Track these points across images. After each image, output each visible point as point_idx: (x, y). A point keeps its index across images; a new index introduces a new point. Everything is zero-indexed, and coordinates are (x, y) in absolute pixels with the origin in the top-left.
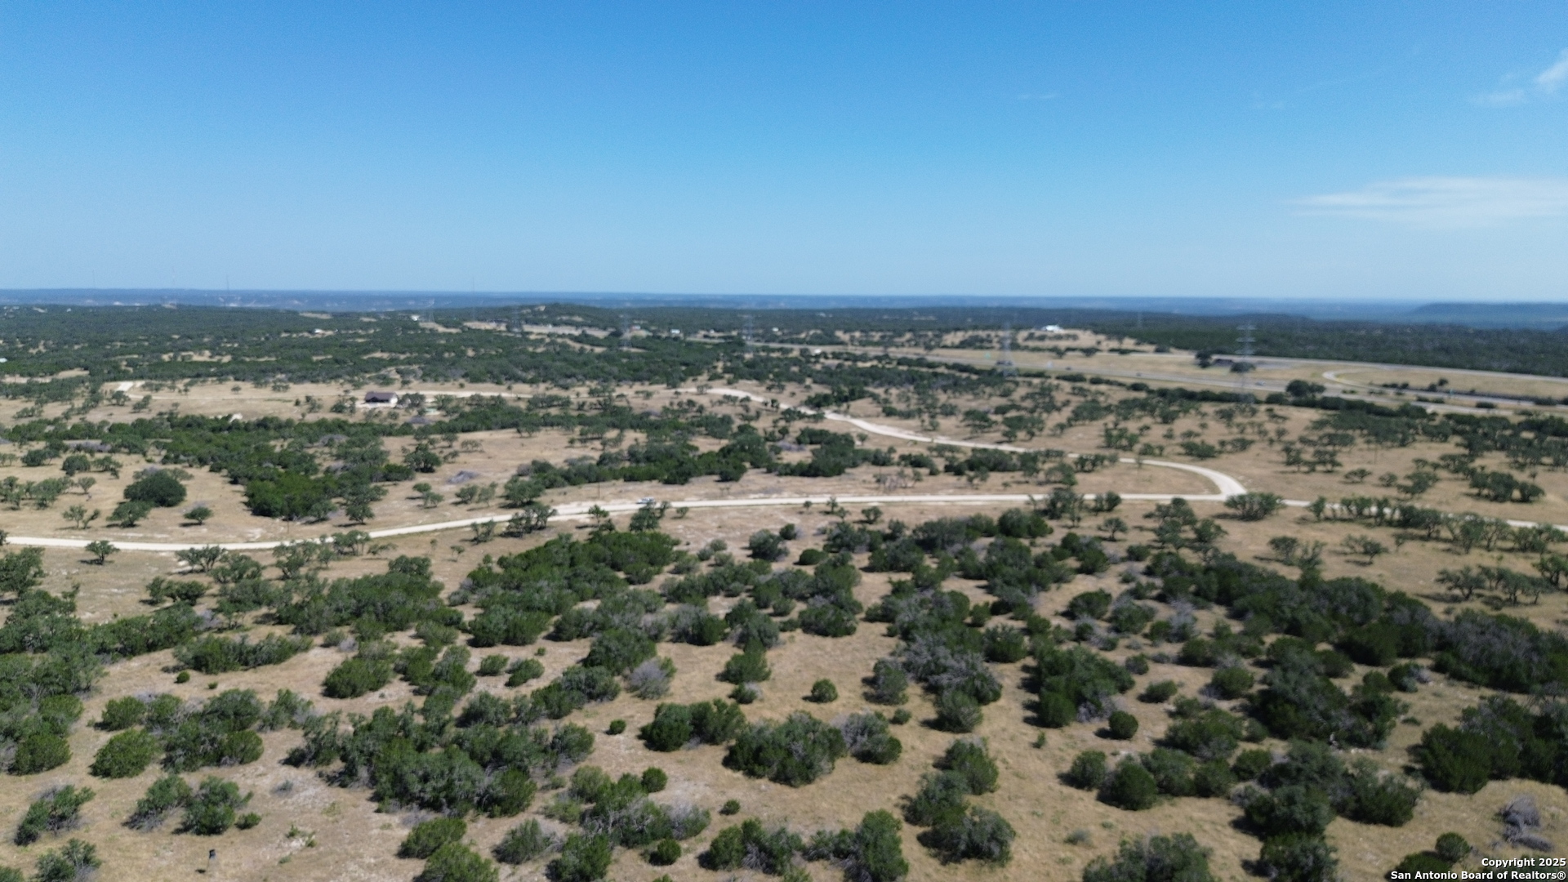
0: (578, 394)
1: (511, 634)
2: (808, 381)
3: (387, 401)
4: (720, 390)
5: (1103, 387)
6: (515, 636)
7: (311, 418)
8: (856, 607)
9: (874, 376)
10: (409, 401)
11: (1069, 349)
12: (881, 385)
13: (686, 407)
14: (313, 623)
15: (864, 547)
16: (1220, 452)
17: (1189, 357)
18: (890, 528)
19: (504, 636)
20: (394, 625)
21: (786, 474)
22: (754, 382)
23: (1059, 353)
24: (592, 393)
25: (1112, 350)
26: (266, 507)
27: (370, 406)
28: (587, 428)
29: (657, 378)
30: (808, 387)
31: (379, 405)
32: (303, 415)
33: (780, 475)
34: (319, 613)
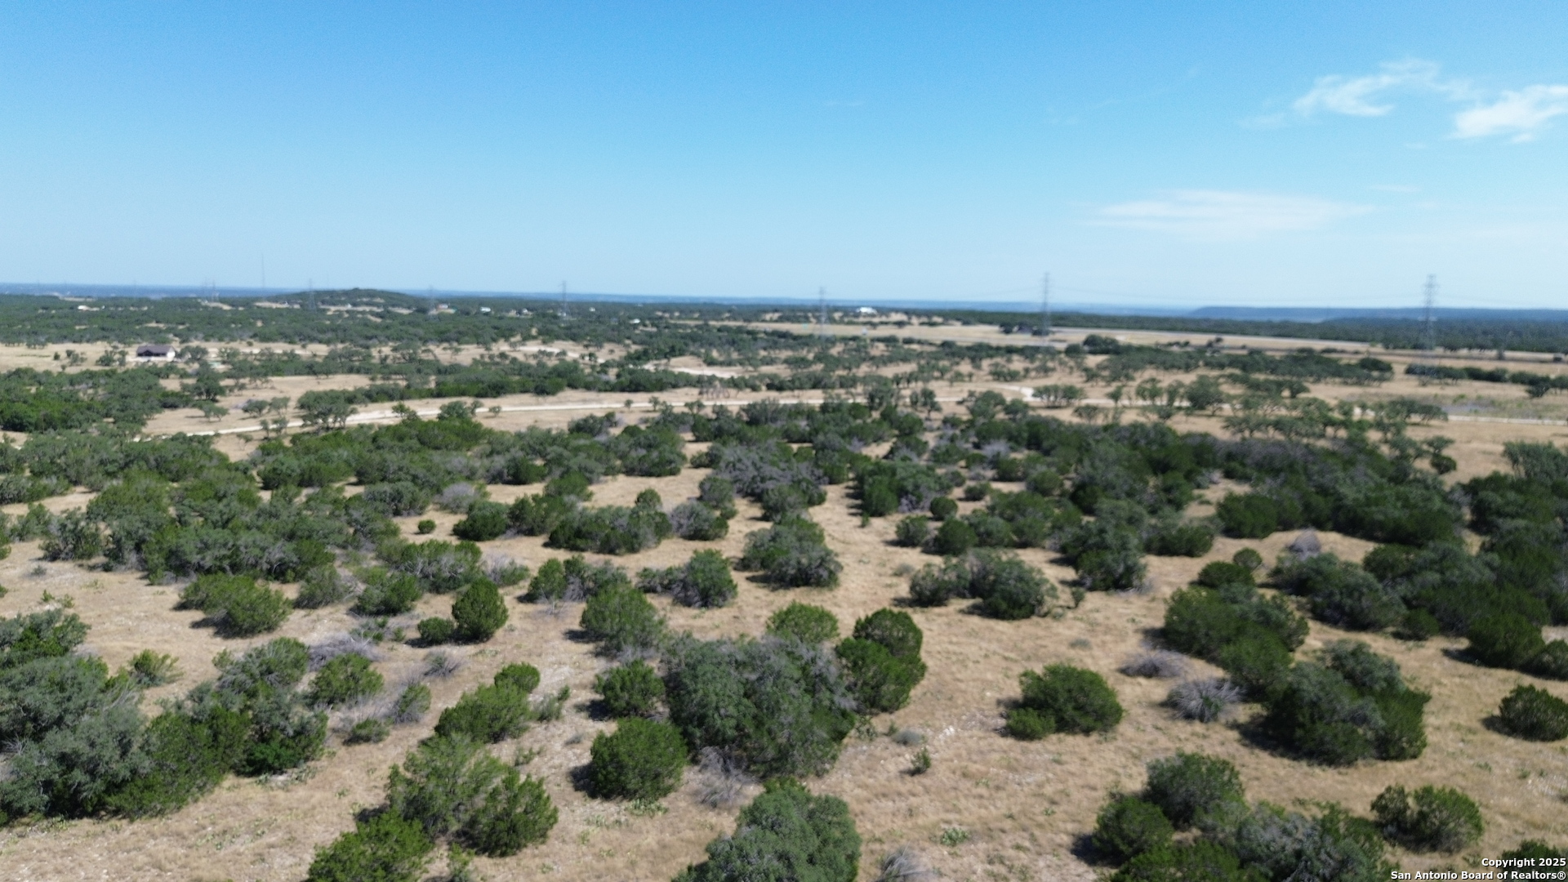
0: (380, 352)
1: (306, 477)
2: (628, 342)
3: (164, 354)
4: (533, 347)
5: (915, 346)
6: (310, 477)
7: (73, 370)
8: (684, 458)
9: (693, 338)
10: (189, 356)
11: (882, 323)
12: (702, 346)
13: (497, 360)
15: (688, 427)
16: (1025, 377)
17: (996, 328)
18: (714, 412)
21: (606, 391)
22: (571, 342)
23: (874, 325)
24: (395, 349)
25: (922, 324)
27: (143, 360)
29: (467, 338)
30: (628, 346)
31: (153, 359)
32: (64, 367)
33: (600, 391)
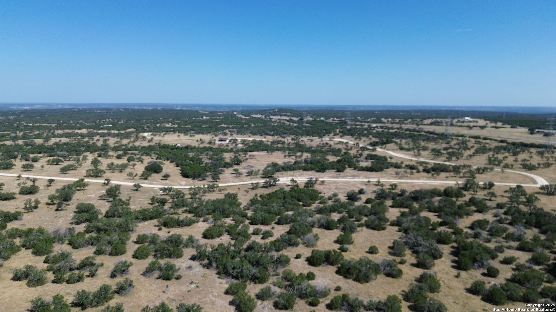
0: (288, 140)
1: (263, 221)
2: (371, 137)
3: (226, 141)
4: (337, 139)
5: (488, 141)
6: (264, 222)
7: (202, 146)
8: (387, 220)
9: (396, 135)
10: (232, 141)
11: (474, 126)
12: (398, 138)
13: (325, 145)
14: (200, 214)
15: (390, 198)
16: (538, 168)
17: (525, 130)
18: (400, 191)
19: (261, 222)
20: (225, 216)
21: (361, 170)
22: (350, 136)
23: (470, 128)
24: (292, 139)
25: (492, 127)
26: (187, 175)
27: (220, 142)
28: (290, 152)
29: (315, 134)
30: (370, 139)
31: (223, 142)
32: (199, 145)
33: (359, 170)
34: (202, 210)
